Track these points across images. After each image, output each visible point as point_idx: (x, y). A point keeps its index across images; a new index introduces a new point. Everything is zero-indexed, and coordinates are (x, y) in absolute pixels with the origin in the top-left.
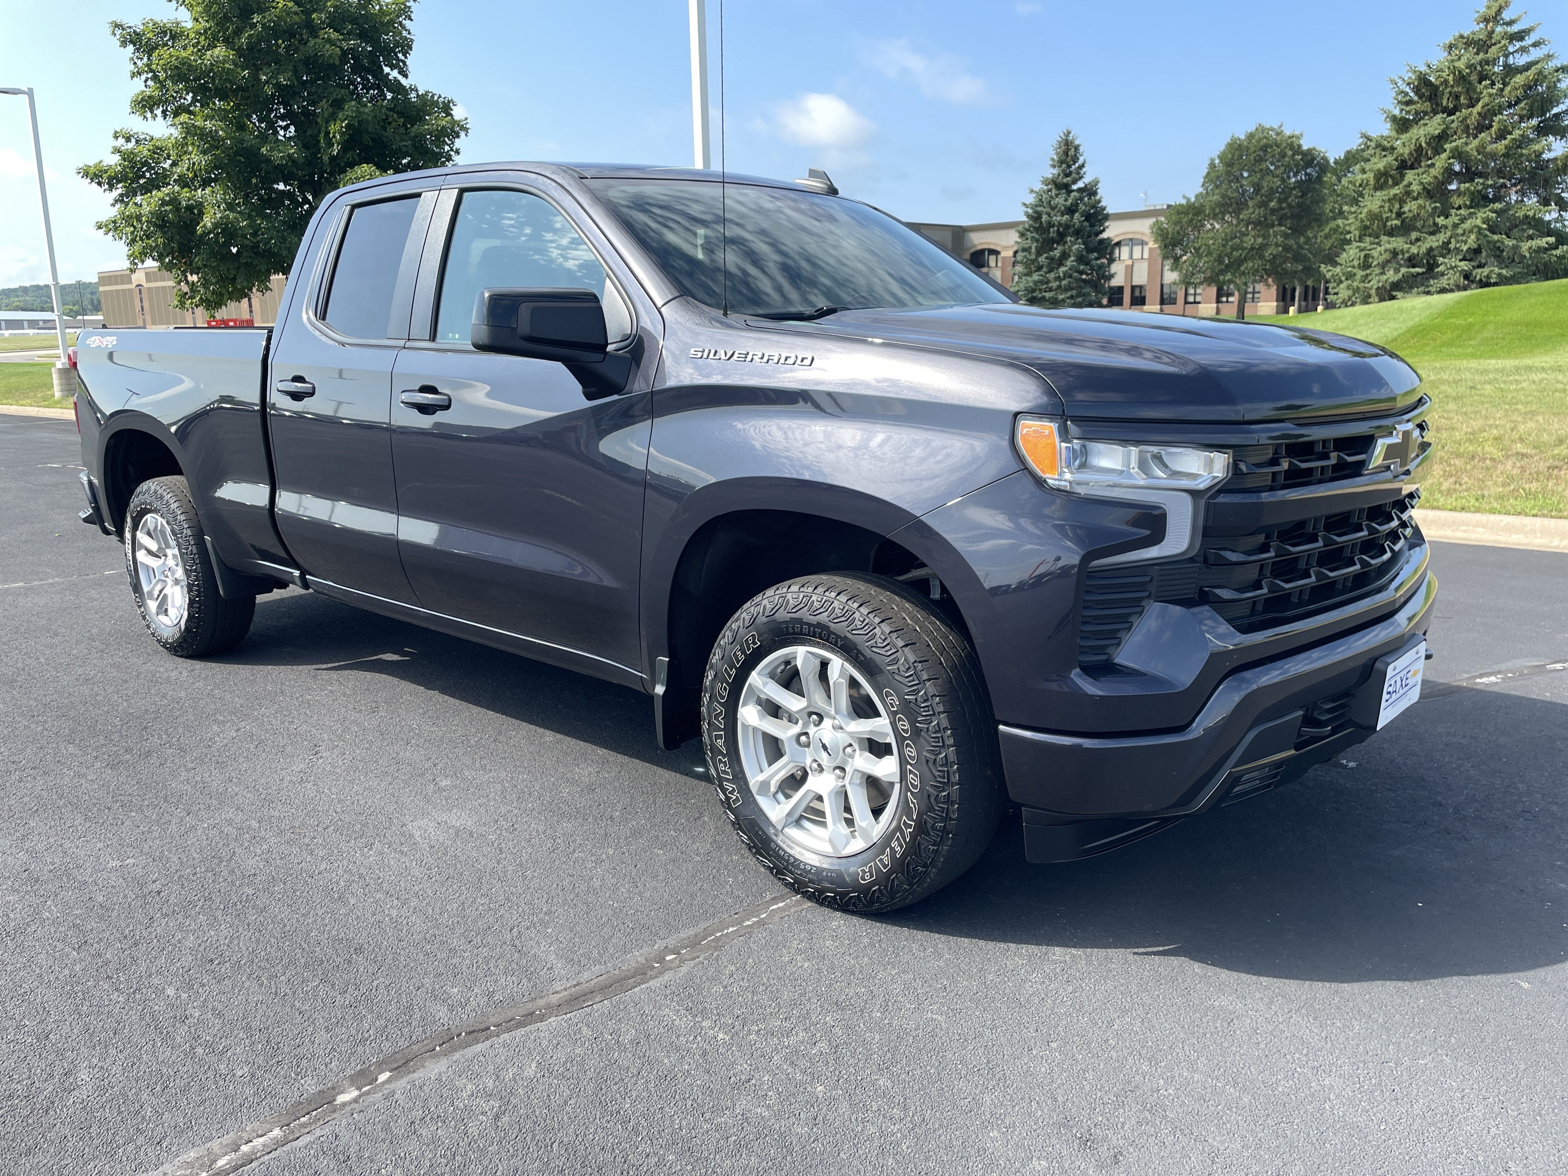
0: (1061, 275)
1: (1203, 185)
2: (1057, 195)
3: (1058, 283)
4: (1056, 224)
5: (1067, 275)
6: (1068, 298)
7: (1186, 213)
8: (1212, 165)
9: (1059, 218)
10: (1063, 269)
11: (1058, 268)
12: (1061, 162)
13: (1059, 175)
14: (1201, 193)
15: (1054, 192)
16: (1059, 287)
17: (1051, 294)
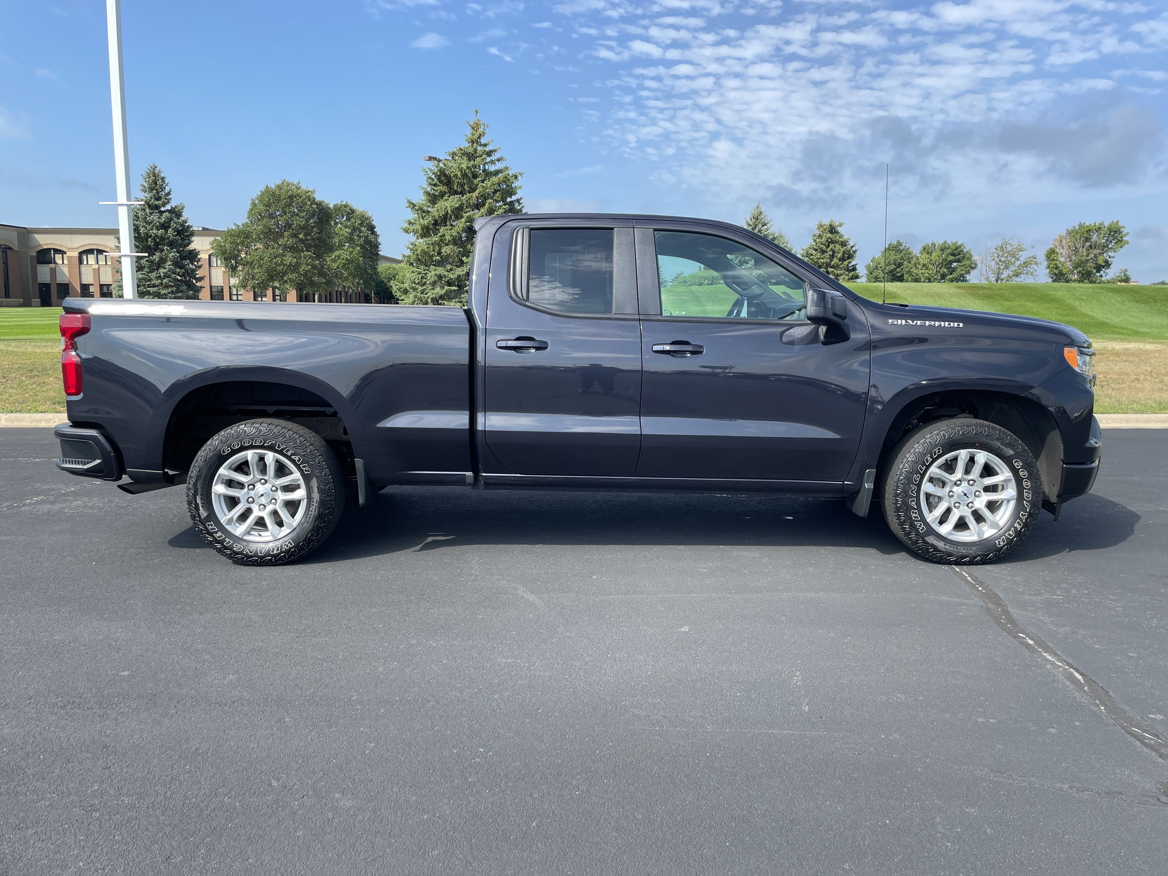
0: (162, 275)
1: (248, 218)
2: (151, 214)
3: (159, 281)
4: (153, 235)
5: (166, 276)
6: (169, 293)
7: (239, 236)
8: (254, 204)
9: (155, 231)
10: (162, 271)
11: (157, 270)
12: (151, 189)
13: (151, 198)
14: (247, 223)
15: (148, 210)
16: (162, 284)
17: (155, 289)
